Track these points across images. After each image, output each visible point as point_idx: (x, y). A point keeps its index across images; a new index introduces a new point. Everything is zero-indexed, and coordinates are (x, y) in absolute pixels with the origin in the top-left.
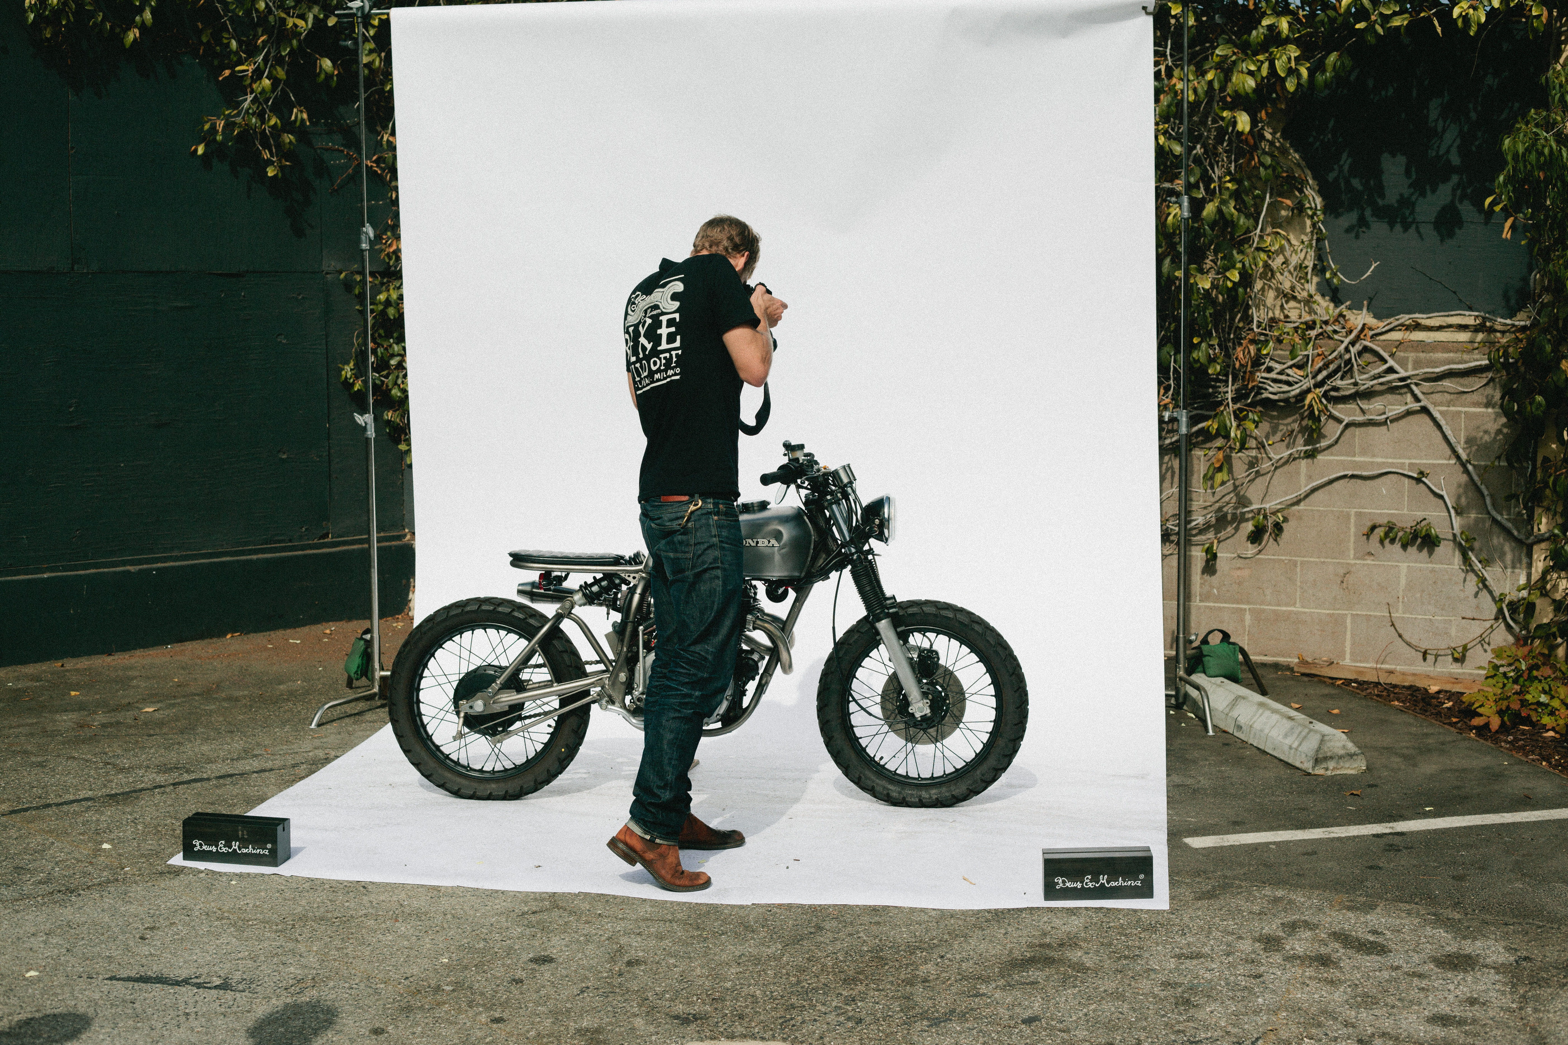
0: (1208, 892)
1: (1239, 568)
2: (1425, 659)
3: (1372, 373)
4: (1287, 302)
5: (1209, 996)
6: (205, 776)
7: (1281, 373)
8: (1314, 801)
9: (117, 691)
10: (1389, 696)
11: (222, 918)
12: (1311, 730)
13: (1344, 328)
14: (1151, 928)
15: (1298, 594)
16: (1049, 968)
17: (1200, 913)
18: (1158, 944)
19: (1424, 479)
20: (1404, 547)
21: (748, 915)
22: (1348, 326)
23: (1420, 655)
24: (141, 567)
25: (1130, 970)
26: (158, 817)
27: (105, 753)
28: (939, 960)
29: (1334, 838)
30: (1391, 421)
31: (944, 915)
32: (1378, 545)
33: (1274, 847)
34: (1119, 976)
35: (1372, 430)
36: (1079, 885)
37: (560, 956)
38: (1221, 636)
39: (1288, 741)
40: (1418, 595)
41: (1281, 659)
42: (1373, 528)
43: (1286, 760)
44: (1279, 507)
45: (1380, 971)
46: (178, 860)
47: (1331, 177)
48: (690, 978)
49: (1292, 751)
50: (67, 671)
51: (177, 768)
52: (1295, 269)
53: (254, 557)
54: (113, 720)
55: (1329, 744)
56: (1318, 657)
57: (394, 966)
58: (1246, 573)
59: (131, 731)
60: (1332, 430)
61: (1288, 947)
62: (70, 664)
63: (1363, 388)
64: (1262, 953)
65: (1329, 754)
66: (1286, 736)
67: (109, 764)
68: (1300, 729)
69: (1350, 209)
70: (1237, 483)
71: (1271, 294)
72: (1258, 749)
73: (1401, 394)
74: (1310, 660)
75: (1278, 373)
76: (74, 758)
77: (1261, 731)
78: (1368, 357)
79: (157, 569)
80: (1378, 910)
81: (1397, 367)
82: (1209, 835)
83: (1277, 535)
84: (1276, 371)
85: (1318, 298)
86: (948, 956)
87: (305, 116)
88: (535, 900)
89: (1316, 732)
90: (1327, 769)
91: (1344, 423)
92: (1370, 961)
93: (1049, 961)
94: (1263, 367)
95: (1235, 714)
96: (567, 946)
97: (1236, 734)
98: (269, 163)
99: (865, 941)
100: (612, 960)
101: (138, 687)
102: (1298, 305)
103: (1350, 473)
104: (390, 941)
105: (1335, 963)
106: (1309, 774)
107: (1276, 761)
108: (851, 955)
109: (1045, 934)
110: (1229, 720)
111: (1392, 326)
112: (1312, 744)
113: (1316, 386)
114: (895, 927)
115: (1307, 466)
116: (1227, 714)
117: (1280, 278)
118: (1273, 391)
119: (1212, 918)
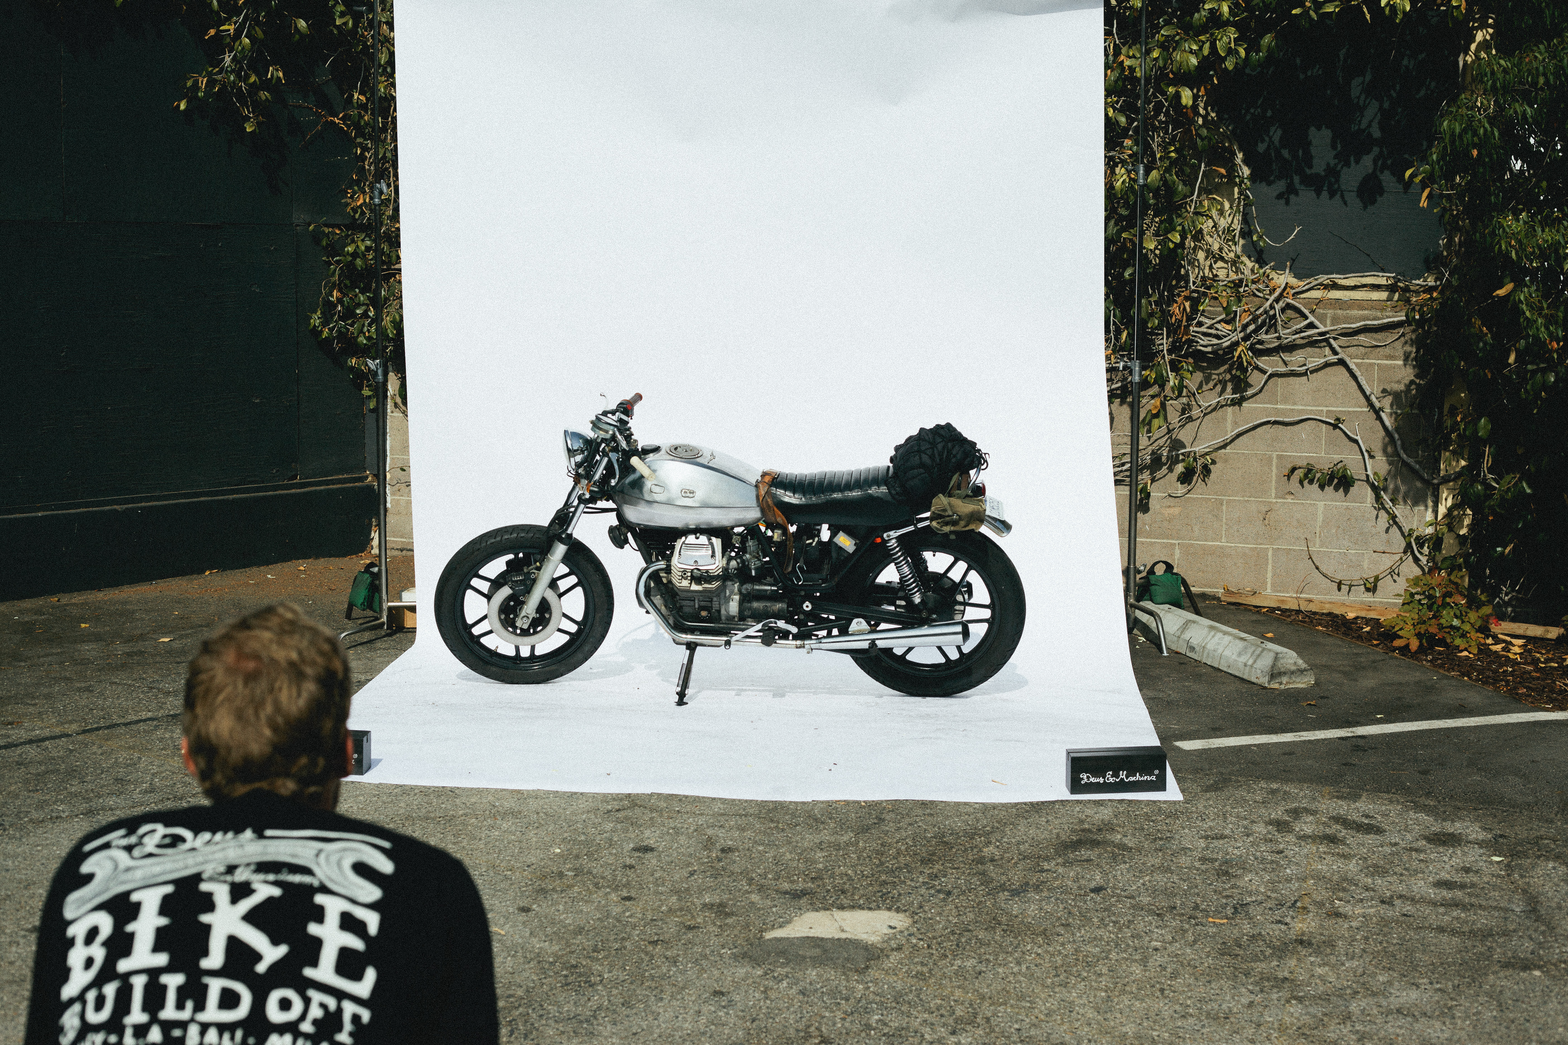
0: (1212, 785)
1: (1170, 506)
2: (1339, 589)
3: (1294, 328)
4: (1215, 262)
5: (1243, 868)
7: (1210, 327)
8: (1277, 711)
9: (124, 623)
10: (1312, 622)
12: (1264, 649)
13: (1267, 287)
14: (1172, 815)
15: (1224, 529)
16: (1097, 848)
17: (1211, 803)
18: (1184, 829)
19: (1340, 425)
20: (1322, 487)
21: (813, 810)
22: (1272, 284)
23: (1335, 586)
24: (126, 506)
25: (1167, 848)
28: (998, 844)
29: (1305, 741)
30: (1312, 372)
31: (986, 807)
32: (1298, 485)
33: (1255, 748)
34: (1160, 854)
35: (1293, 380)
36: (1101, 780)
37: (658, 846)
38: (1164, 567)
39: (1243, 659)
40: (1334, 531)
41: (1207, 590)
42: (1294, 470)
43: (1241, 676)
44: (1208, 450)
45: (1382, 847)
47: (1259, 148)
48: (784, 862)
49: (1247, 668)
50: (66, 605)
52: (1223, 233)
53: (231, 497)
54: (135, 649)
55: (1282, 661)
56: (1241, 587)
57: (511, 856)
58: (1176, 511)
60: (1256, 379)
61: (1297, 829)
62: (65, 599)
63: (1286, 341)
64: (1276, 833)
65: (1283, 670)
66: (1240, 655)
68: (1253, 648)
69: (1279, 178)
70: (1171, 427)
71: (1201, 255)
72: (1212, 667)
73: (1320, 347)
74: (1234, 590)
75: (1208, 328)
76: (116, 683)
77: (1215, 651)
78: (1290, 313)
79: (141, 508)
80: (1363, 798)
81: (1317, 323)
82: (1195, 739)
83: (1204, 476)
84: (1206, 326)
85: (1245, 259)
86: (1005, 840)
87: (281, 74)
88: (614, 799)
89: (1270, 650)
90: (1281, 683)
91: (1268, 374)
92: (1370, 839)
93: (1095, 844)
94: (1195, 322)
95: (1187, 636)
96: (660, 838)
97: (1188, 654)
98: (247, 118)
99: (925, 830)
100: (707, 848)
101: (143, 619)
102: (1226, 266)
103: (1273, 419)
104: (498, 836)
105: (1342, 841)
106: (1265, 688)
107: (1231, 677)
108: (919, 841)
109: (1082, 822)
110: (1181, 641)
111: (1311, 285)
112: (1266, 662)
113: (1243, 339)
114: (947, 817)
115: (1234, 413)
116: (1179, 637)
117: (1210, 240)
118: (1205, 344)
119: (1224, 806)
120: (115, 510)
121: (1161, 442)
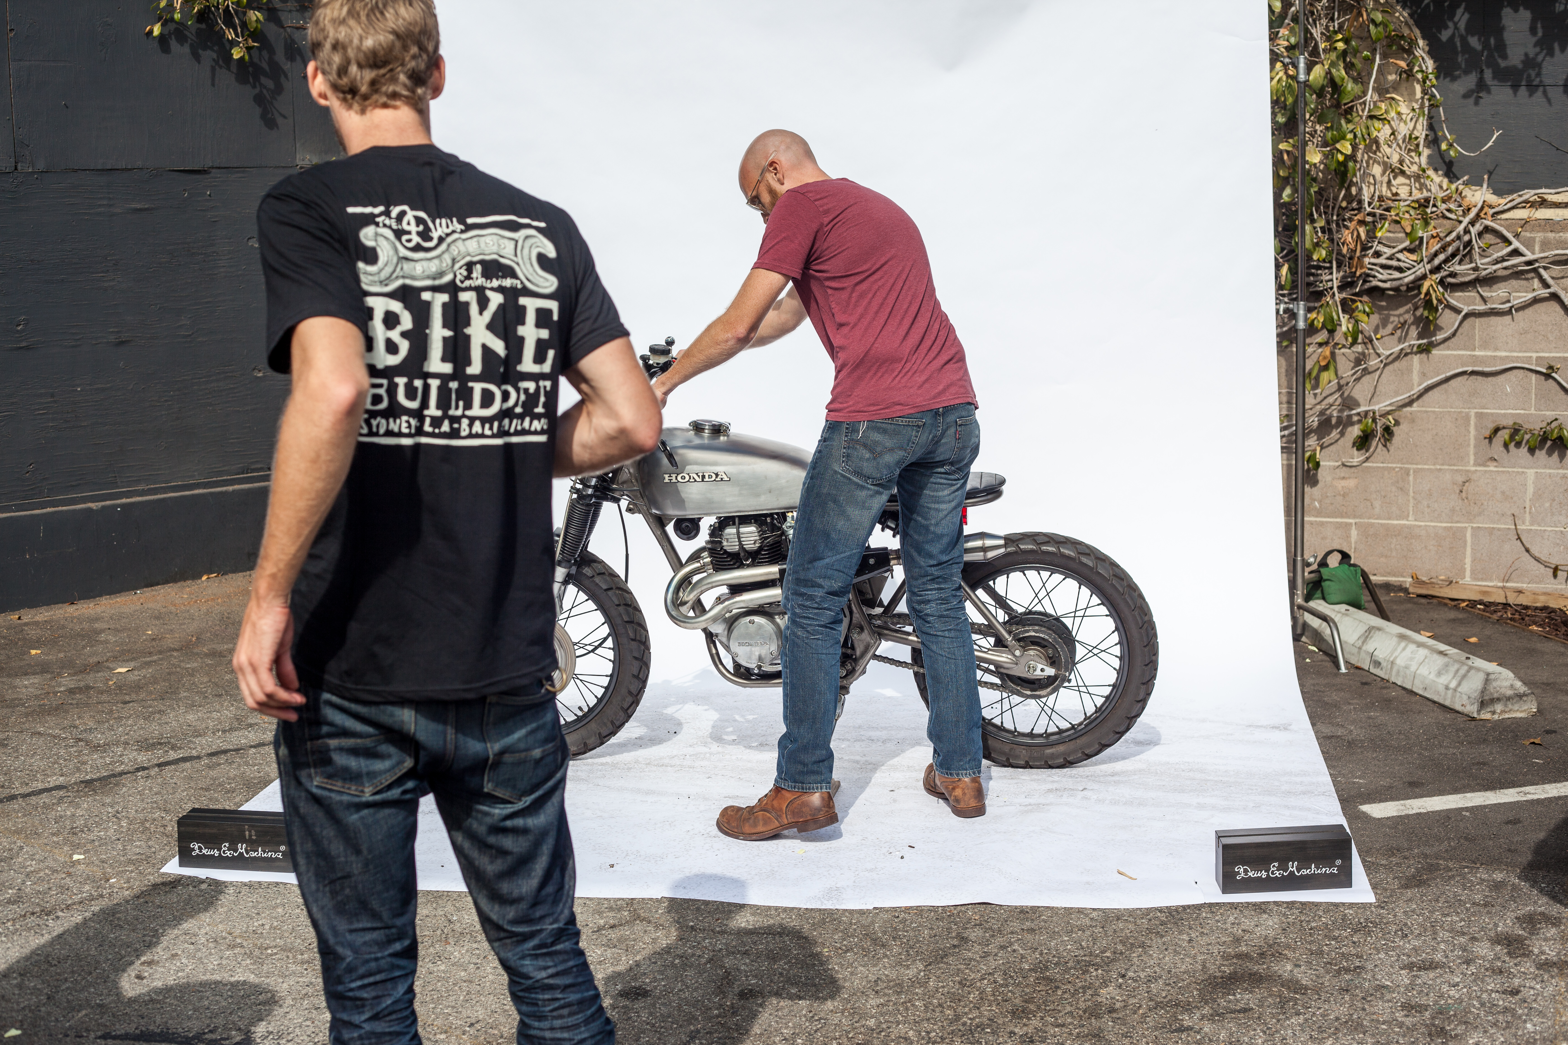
0: (1414, 877)
1: (1344, 478)
2: (1555, 576)
3: (1495, 256)
4: (1395, 178)
5: (1466, 1023)
6: (194, 753)
7: (1390, 258)
8: (1491, 753)
9: (84, 647)
10: (1523, 619)
11: (234, 946)
12: (1471, 668)
13: (1460, 206)
14: (1360, 929)
15: (1411, 505)
16: (1258, 987)
17: (1414, 906)
18: (1378, 951)
19: (1554, 375)
20: (1532, 451)
21: (873, 922)
22: (1465, 204)
23: (1550, 572)
24: (103, 503)
25: (1357, 987)
26: (144, 809)
27: (76, 727)
28: (1120, 980)
29: (1533, 800)
30: (1516, 310)
31: (1110, 917)
32: (1502, 449)
33: (1468, 814)
34: (1347, 998)
35: (1494, 320)
36: (1264, 874)
37: (656, 988)
38: (1339, 556)
39: (1443, 680)
40: (1547, 505)
41: (1392, 579)
42: (1497, 430)
43: (1441, 701)
44: (1390, 408)
46: (173, 867)
47: (1445, 36)
48: (822, 1015)
49: (1450, 692)
50: (26, 624)
51: (161, 744)
52: (1404, 141)
53: (230, 488)
54: (82, 684)
55: (1495, 684)
56: (1434, 575)
57: (453, 1007)
58: (1351, 483)
59: (104, 697)
60: (1448, 321)
61: (1536, 951)
62: (28, 615)
63: (1484, 273)
64: (1507, 959)
65: (1496, 695)
66: (1439, 674)
67: (80, 740)
68: (1456, 666)
69: (1467, 72)
70: (1342, 382)
71: (1377, 170)
72: (1404, 689)
73: (1527, 279)
74: (1424, 579)
75: (1388, 258)
76: (39, 733)
77: (1407, 667)
78: (1489, 238)
79: (122, 506)
81: (1522, 249)
82: (1386, 800)
83: (1386, 440)
84: (1385, 256)
85: (1431, 173)
86: (1131, 974)
88: (611, 909)
89: (1478, 670)
90: (1494, 713)
91: (1463, 314)
93: (1256, 980)
94: (1371, 252)
95: (1370, 647)
96: (661, 972)
97: (1372, 670)
98: (234, 43)
99: (1023, 957)
100: (720, 991)
101: (107, 642)
102: (1407, 181)
103: (1470, 369)
104: (444, 972)
106: (1474, 718)
107: (1429, 703)
108: (1011, 977)
109: (1237, 940)
110: (1363, 654)
111: (1515, 203)
112: (1473, 685)
113: (1432, 272)
114: (1053, 935)
115: (1421, 362)
116: (1360, 648)
117: (1388, 151)
118: (1382, 278)
119: (1432, 912)
121: (1330, 400)
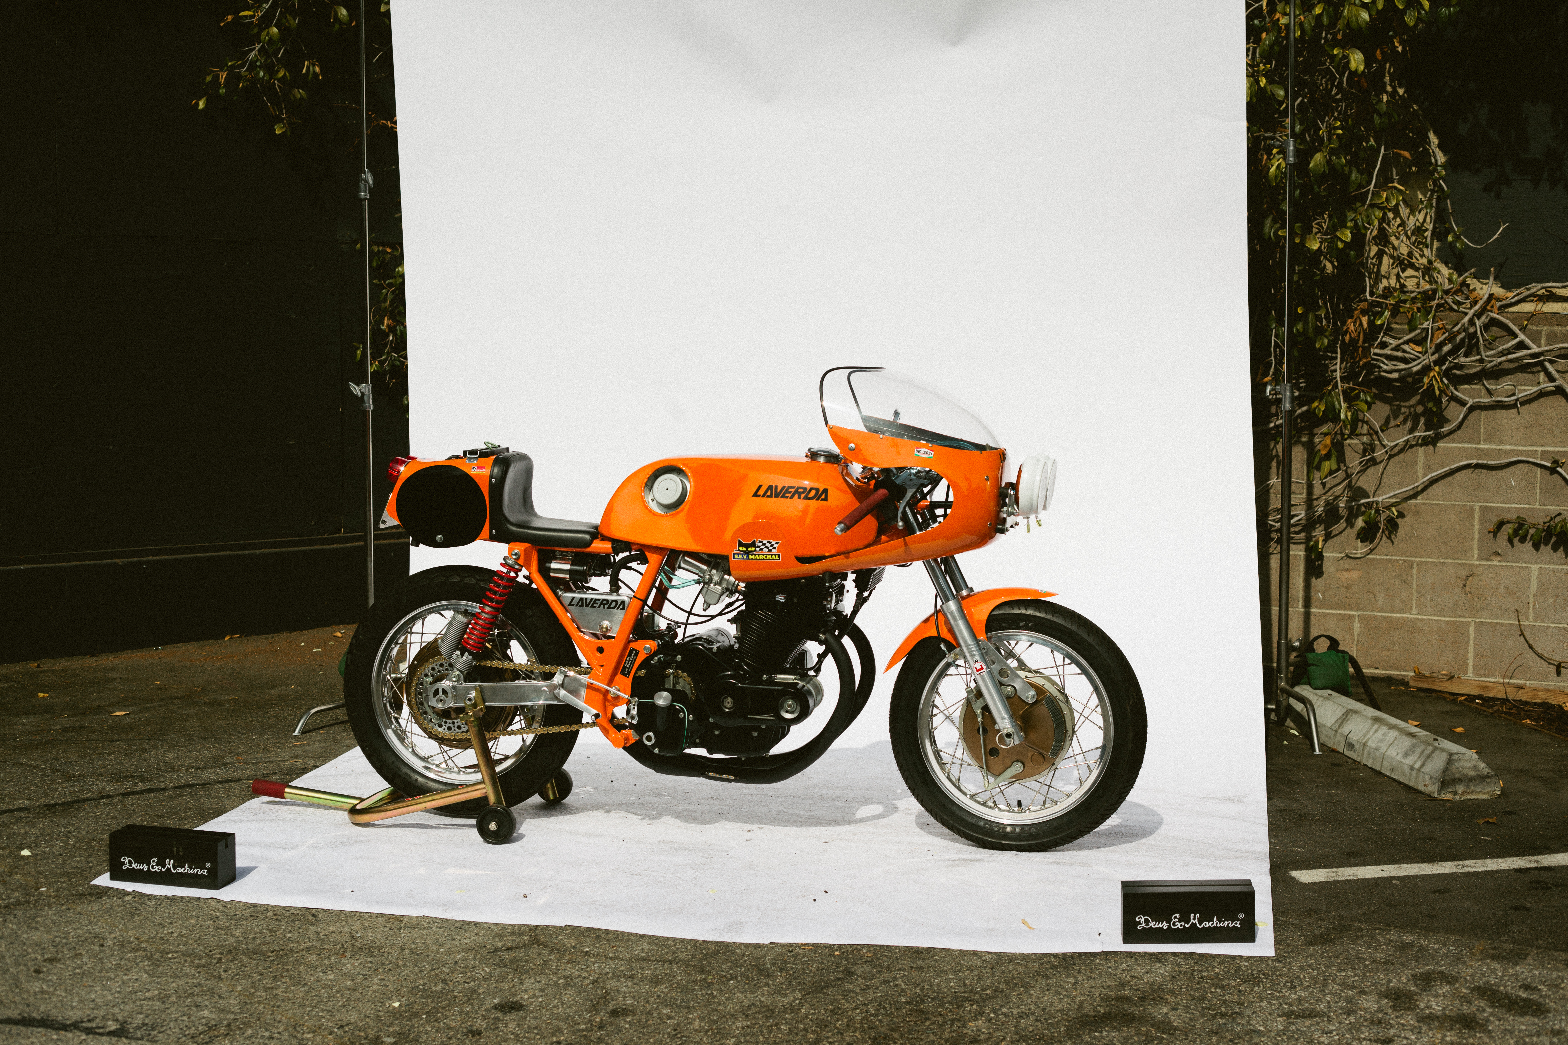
0: (1321, 935)
1: (1347, 570)
2: (1559, 673)
3: (1501, 348)
4: (1403, 271)
6: (162, 785)
7: (1396, 348)
8: (1442, 830)
10: (1519, 714)
11: (138, 950)
12: (1436, 748)
13: (1467, 298)
14: (1252, 979)
15: (1414, 598)
16: (1128, 1027)
17: (1312, 961)
18: (1261, 1000)
19: (1558, 469)
20: (1536, 546)
21: (765, 956)
22: (1472, 296)
23: (1553, 669)
24: (130, 560)
25: (1228, 1030)
26: (96, 830)
27: (58, 760)
28: (992, 1015)
29: (1469, 873)
30: (1522, 404)
31: (1000, 959)
32: (1506, 543)
33: (1398, 882)
35: (1499, 413)
36: (1165, 925)
37: (532, 1003)
39: (1409, 761)
40: (1551, 601)
41: (1390, 672)
42: (1501, 525)
43: (1406, 782)
44: (1393, 500)
45: (1539, 1036)
46: (104, 880)
48: (686, 1033)
49: (1415, 772)
50: (44, 672)
51: (132, 777)
52: (1413, 233)
53: (259, 552)
54: (77, 724)
55: (1457, 764)
56: (1436, 670)
57: (329, 1011)
58: (1355, 575)
59: (94, 736)
60: (1454, 414)
61: (1422, 1005)
62: (47, 665)
63: (1489, 365)
64: (1390, 1011)
65: (1458, 776)
66: (1406, 755)
67: (58, 771)
68: (1423, 747)
69: (1488, 165)
70: (1350, 471)
71: (1385, 262)
72: (1373, 770)
73: (1533, 373)
74: (1427, 673)
75: (1393, 349)
76: (22, 764)
77: (1377, 749)
78: (1495, 330)
79: (147, 563)
80: (1530, 960)
81: (1528, 341)
82: (1319, 868)
83: (1390, 533)
84: (1390, 347)
85: (1439, 264)
86: (1004, 1010)
87: (317, 69)
88: (513, 933)
89: (1442, 750)
90: (1455, 793)
91: (1468, 406)
92: (1524, 1024)
93: (1127, 1019)
94: (1376, 343)
95: (1345, 730)
96: (542, 990)
97: (1346, 753)
98: (277, 119)
99: (903, 990)
100: (594, 1008)
101: (115, 689)
102: (1416, 274)
103: (1474, 462)
104: (331, 980)
105: (1482, 1025)
106: (1434, 799)
107: (1394, 784)
108: (885, 1008)
109: (1123, 985)
110: (1339, 737)
111: (1522, 296)
112: (1437, 764)
113: (1436, 363)
114: (940, 973)
115: (1426, 454)
116: (1336, 731)
117: (1396, 243)
118: (1390, 370)
119: (1327, 967)
120: (117, 564)
121: (1338, 490)
